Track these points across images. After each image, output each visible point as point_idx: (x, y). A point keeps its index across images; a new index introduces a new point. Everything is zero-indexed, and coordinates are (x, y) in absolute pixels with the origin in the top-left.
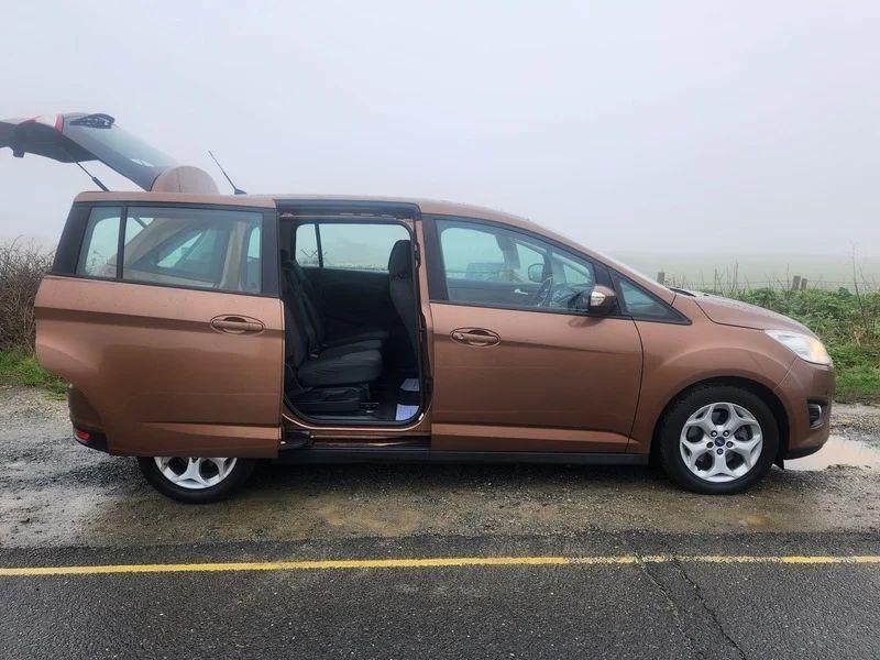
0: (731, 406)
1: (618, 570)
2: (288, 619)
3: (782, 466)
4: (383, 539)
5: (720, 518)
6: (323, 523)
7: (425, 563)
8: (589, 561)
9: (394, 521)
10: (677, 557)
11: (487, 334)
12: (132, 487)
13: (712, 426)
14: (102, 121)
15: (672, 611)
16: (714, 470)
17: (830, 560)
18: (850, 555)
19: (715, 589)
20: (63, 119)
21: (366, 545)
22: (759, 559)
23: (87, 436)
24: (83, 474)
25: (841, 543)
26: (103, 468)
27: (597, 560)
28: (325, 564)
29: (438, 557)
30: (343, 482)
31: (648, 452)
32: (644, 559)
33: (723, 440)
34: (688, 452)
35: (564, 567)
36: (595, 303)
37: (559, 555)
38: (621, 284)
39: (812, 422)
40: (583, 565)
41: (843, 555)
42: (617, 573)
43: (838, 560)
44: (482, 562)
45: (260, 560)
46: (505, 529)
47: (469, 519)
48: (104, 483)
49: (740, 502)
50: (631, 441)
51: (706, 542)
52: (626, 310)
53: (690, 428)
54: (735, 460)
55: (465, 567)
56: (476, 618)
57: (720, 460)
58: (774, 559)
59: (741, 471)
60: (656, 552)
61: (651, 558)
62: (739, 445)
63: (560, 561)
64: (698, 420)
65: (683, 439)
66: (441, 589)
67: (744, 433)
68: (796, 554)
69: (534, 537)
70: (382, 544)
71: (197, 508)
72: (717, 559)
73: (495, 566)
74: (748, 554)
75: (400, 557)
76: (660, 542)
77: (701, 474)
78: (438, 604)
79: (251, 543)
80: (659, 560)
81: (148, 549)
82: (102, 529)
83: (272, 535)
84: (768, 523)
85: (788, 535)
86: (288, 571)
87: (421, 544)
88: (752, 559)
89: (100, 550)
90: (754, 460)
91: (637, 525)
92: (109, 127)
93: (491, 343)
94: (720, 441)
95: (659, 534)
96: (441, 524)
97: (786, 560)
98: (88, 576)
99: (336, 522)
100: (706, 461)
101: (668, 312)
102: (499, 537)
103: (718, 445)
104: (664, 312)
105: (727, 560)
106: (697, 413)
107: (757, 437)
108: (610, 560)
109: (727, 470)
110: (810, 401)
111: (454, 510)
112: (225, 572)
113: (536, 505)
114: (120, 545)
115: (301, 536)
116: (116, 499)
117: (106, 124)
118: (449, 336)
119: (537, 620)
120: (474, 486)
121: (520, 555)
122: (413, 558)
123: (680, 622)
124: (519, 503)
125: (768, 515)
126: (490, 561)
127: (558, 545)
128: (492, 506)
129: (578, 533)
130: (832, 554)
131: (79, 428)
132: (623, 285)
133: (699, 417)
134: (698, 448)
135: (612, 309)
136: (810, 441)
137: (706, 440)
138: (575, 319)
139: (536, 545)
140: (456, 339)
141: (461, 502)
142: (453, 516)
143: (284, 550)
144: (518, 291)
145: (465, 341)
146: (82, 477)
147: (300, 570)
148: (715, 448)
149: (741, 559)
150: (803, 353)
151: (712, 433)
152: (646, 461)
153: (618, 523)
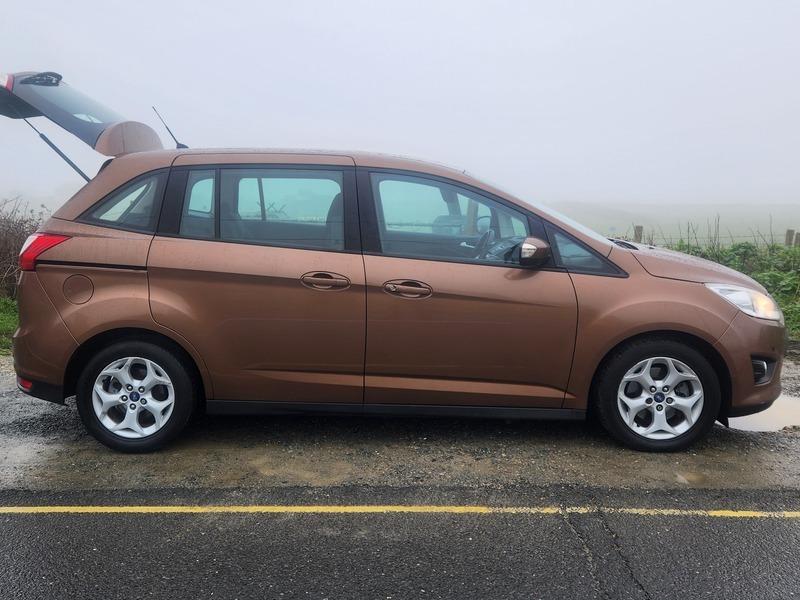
0: (669, 360)
1: (539, 519)
2: (213, 556)
3: (726, 424)
4: (312, 488)
5: (656, 474)
6: (255, 473)
7: (350, 509)
8: (513, 511)
9: (326, 472)
10: (602, 508)
11: (420, 286)
12: (72, 437)
13: (650, 381)
14: (50, 79)
15: (586, 557)
16: (654, 427)
17: (759, 514)
18: (779, 510)
19: (633, 539)
20: (13, 79)
21: (295, 493)
22: (685, 513)
23: (30, 385)
24: (26, 424)
25: (773, 499)
26: (44, 418)
27: (521, 510)
28: (253, 509)
29: (363, 504)
30: (278, 435)
31: (585, 408)
32: (568, 510)
33: (663, 396)
34: (626, 408)
35: (488, 516)
36: (526, 255)
37: (484, 505)
38: (556, 236)
39: (757, 379)
40: (505, 514)
41: (772, 510)
42: (538, 522)
43: (765, 514)
44: (406, 509)
45: (190, 504)
46: (435, 480)
47: (400, 470)
48: (45, 433)
49: (679, 459)
50: (567, 396)
51: (635, 496)
52: (561, 263)
53: (629, 383)
54: (675, 417)
55: (389, 514)
56: (393, 559)
57: (660, 417)
58: (700, 513)
59: (682, 428)
60: (582, 504)
61: (575, 509)
62: (679, 401)
63: (484, 510)
64: (636, 376)
65: (621, 395)
66: (362, 534)
67: (684, 388)
68: (724, 508)
69: (462, 488)
70: (310, 492)
71: (134, 457)
72: (642, 511)
73: (419, 514)
74: (676, 507)
75: (326, 504)
76: (588, 495)
77: (641, 431)
78: (357, 546)
79: (184, 489)
80: (582, 510)
81: (85, 492)
82: (42, 475)
83: (205, 483)
84: (705, 480)
85: (722, 490)
86: (217, 514)
87: (350, 492)
88: (677, 512)
89: (40, 493)
90: (695, 417)
91: (568, 480)
92: (57, 84)
93: (423, 295)
94: (659, 397)
95: (589, 488)
96: (372, 475)
97: (713, 513)
98: (28, 515)
99: (267, 472)
100: (645, 418)
101: (605, 265)
102: (427, 488)
103: (657, 401)
104: (599, 264)
105: (652, 512)
106: (635, 367)
107: (698, 393)
108: (533, 511)
109: (667, 427)
110: (754, 357)
111: (386, 463)
112: (156, 514)
113: (469, 459)
114: (58, 488)
115: (232, 484)
116: (57, 447)
117: (54, 82)
118: (381, 288)
119: (452, 562)
120: (410, 440)
121: (444, 504)
122: (339, 505)
123: (592, 567)
124: (451, 457)
125: (707, 473)
126: (414, 509)
127: (485, 496)
128: (425, 459)
129: (507, 486)
130: (762, 509)
131: (23, 378)
132: (558, 237)
133: (637, 372)
134: (636, 404)
135: (544, 261)
136: (755, 398)
137: (645, 396)
138: (511, 272)
139: (463, 495)
140: (389, 290)
141: (394, 455)
142: (385, 469)
143: (216, 495)
144: (464, 244)
145: (398, 292)
146: (25, 427)
147: (228, 514)
148: (654, 404)
149: (665, 512)
150: (748, 307)
151: (651, 389)
152: (583, 417)
153: (550, 477)
